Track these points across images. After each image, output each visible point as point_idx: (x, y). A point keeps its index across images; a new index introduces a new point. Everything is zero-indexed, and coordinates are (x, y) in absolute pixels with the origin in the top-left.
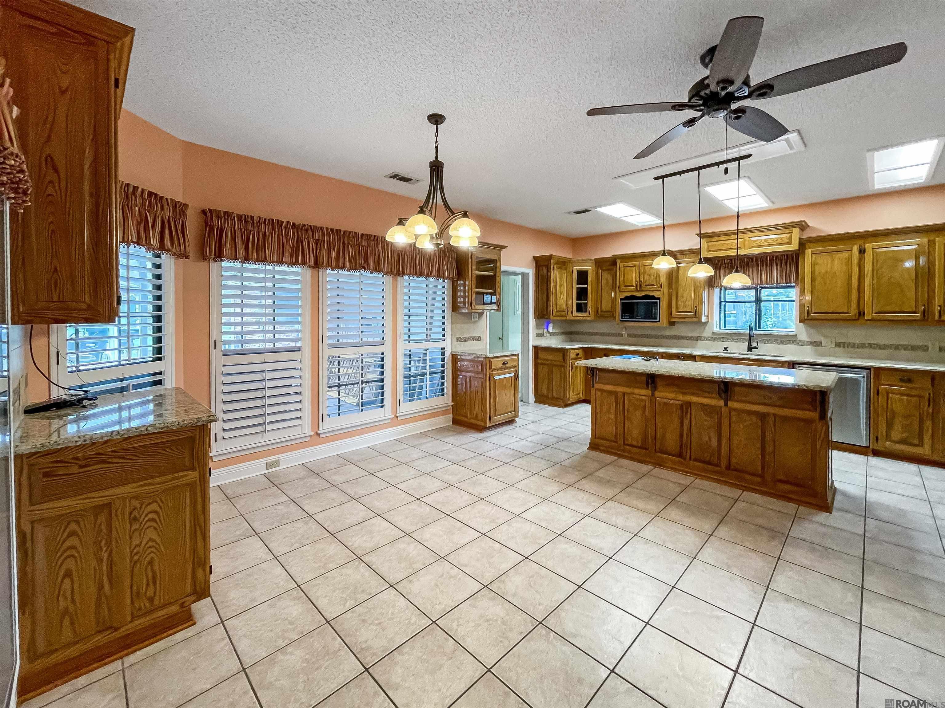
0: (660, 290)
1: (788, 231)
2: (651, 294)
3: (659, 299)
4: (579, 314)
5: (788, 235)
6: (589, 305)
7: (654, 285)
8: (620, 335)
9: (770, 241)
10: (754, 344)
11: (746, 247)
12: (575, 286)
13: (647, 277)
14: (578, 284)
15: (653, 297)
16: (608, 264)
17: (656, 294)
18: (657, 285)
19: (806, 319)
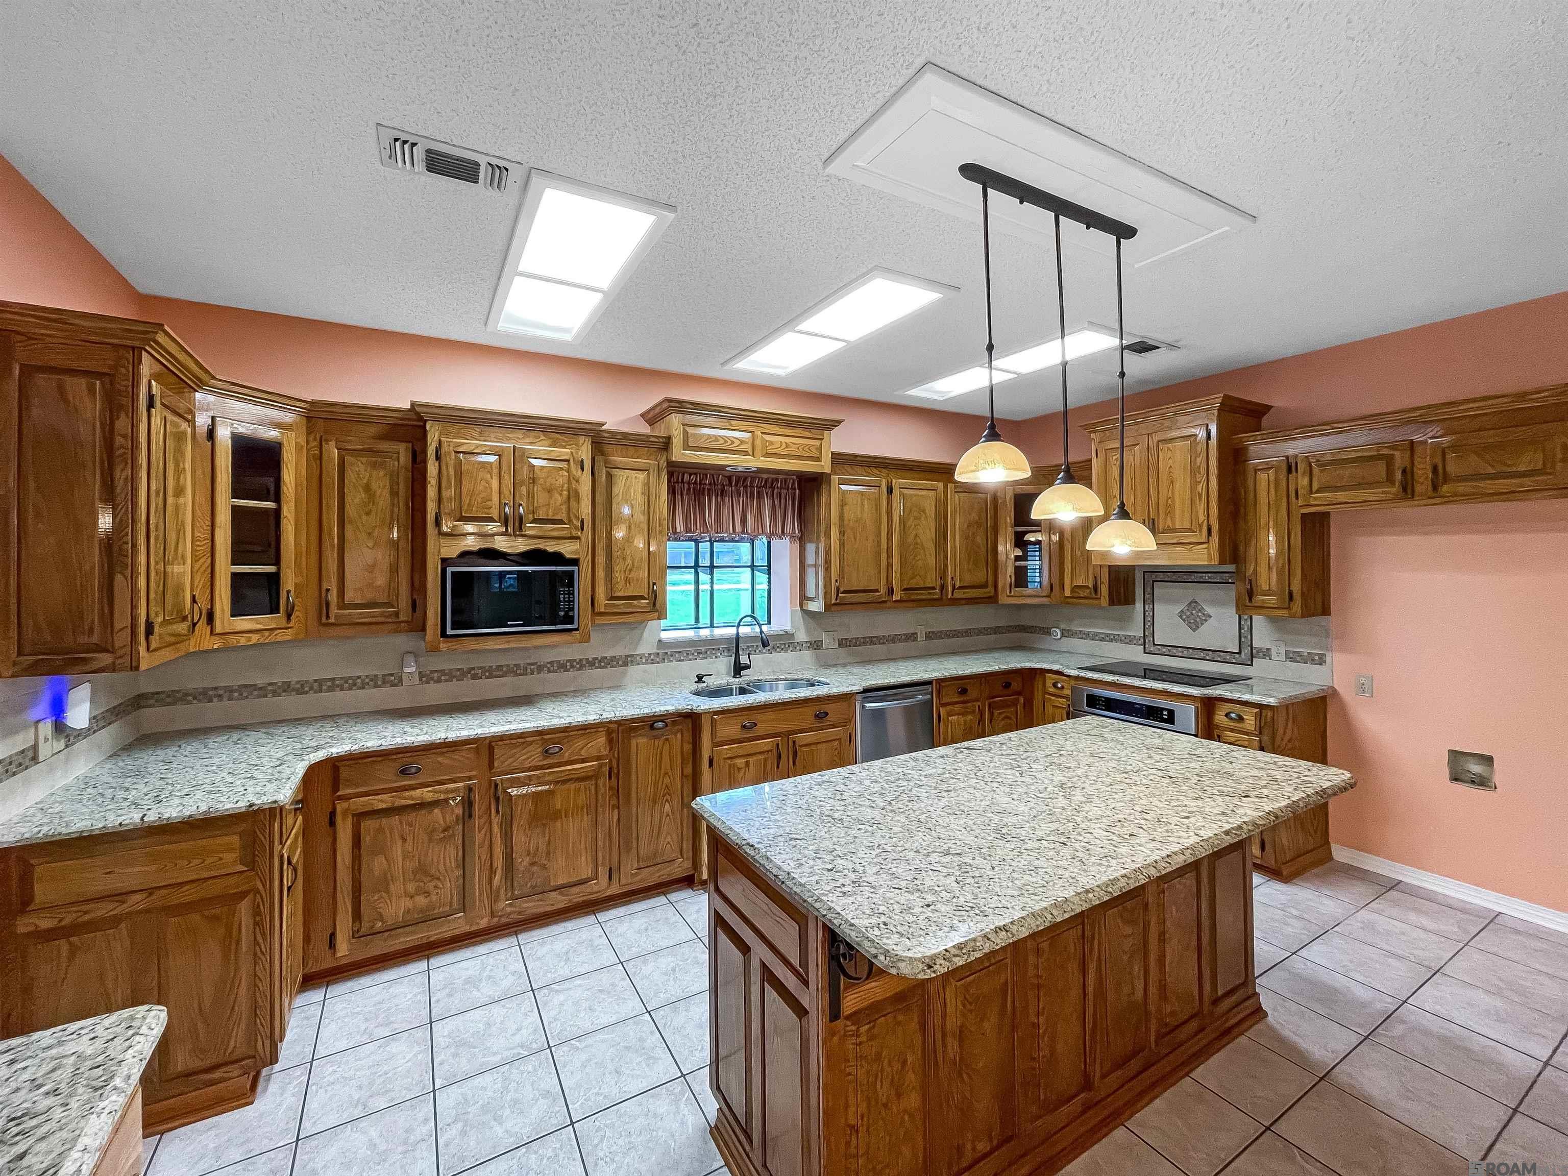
0: (578, 538)
1: (816, 433)
2: (551, 546)
3: (575, 562)
4: (244, 623)
5: (817, 443)
6: (289, 582)
7: (561, 522)
8: (394, 681)
9: (794, 447)
10: (744, 659)
11: (758, 451)
12: (225, 503)
13: (541, 498)
14: (234, 496)
15: (557, 558)
16: (372, 430)
17: (567, 549)
18: (570, 521)
19: (835, 604)
